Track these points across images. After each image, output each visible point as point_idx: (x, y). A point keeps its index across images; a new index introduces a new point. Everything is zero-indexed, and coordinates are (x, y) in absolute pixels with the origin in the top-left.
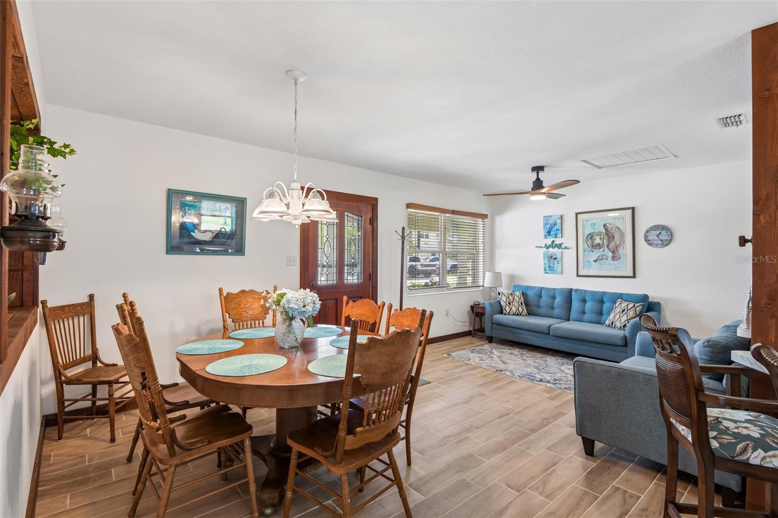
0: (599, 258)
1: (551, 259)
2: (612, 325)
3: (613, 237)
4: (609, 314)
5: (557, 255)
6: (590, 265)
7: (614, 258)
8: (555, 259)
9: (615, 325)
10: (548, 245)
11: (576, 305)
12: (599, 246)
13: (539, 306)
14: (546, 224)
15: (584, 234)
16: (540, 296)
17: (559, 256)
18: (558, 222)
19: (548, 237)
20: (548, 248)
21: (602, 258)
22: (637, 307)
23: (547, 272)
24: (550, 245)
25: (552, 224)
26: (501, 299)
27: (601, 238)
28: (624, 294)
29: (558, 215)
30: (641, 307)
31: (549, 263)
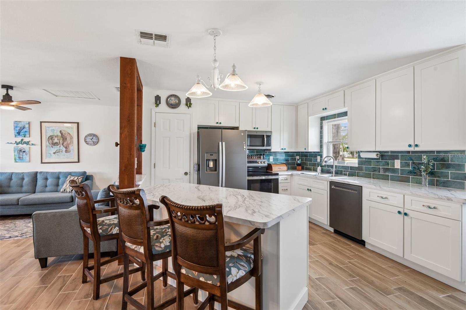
0: (57, 151)
1: (20, 152)
2: (65, 191)
3: (66, 139)
4: (63, 185)
5: (26, 149)
6: (51, 155)
7: (66, 151)
8: (24, 152)
9: (66, 191)
11: (40, 182)
12: (56, 144)
13: (9, 187)
14: (16, 127)
15: (46, 136)
16: (11, 179)
18: (26, 127)
19: (18, 136)
20: (17, 144)
21: (59, 151)
22: (79, 179)
23: (17, 161)
24: (19, 142)
25: (21, 127)
27: (58, 139)
28: (73, 172)
29: (27, 122)
30: (82, 178)
31: (19, 155)
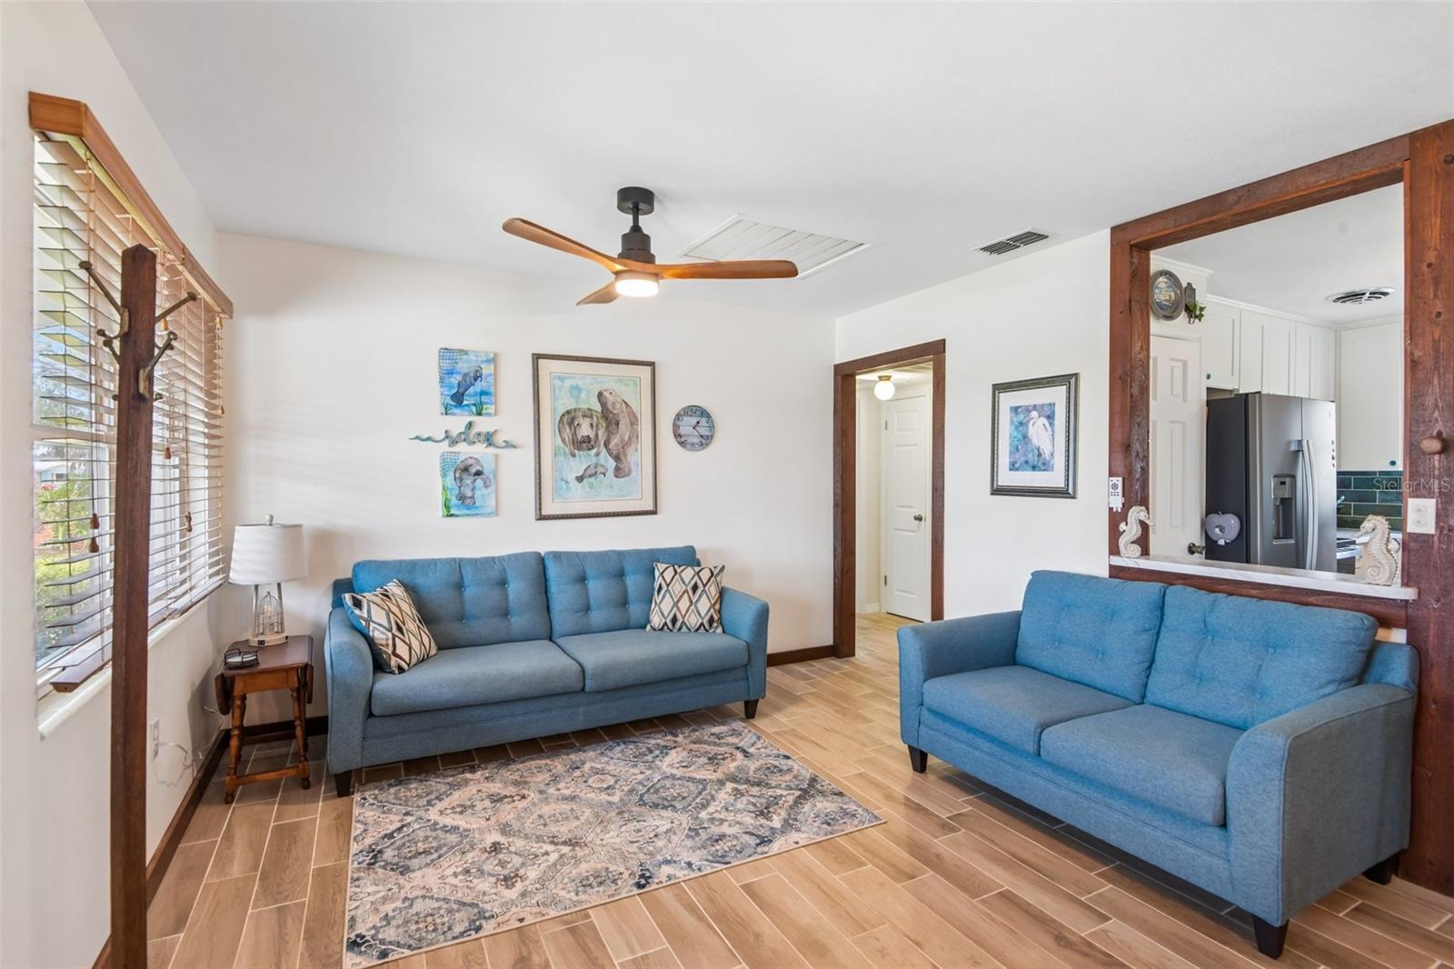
0: (589, 472)
1: (464, 476)
3: (618, 424)
4: (653, 601)
5: (485, 465)
6: (570, 488)
7: (619, 472)
8: (478, 473)
9: (682, 623)
10: (454, 433)
11: (562, 596)
12: (585, 444)
13: (461, 617)
14: (451, 373)
15: (554, 411)
16: (460, 586)
17: (488, 467)
18: (485, 372)
19: (457, 411)
20: (454, 442)
21: (593, 471)
23: (452, 512)
24: (461, 434)
25: (466, 375)
26: (369, 620)
27: (592, 424)
29: (487, 353)
31: (460, 488)
